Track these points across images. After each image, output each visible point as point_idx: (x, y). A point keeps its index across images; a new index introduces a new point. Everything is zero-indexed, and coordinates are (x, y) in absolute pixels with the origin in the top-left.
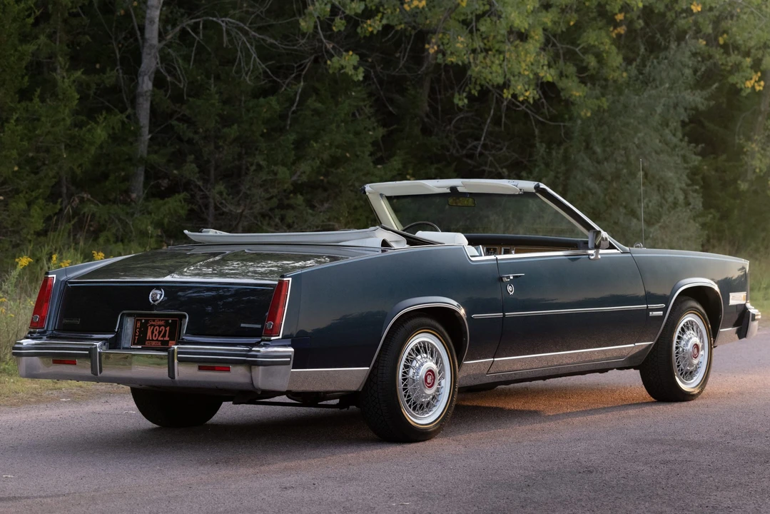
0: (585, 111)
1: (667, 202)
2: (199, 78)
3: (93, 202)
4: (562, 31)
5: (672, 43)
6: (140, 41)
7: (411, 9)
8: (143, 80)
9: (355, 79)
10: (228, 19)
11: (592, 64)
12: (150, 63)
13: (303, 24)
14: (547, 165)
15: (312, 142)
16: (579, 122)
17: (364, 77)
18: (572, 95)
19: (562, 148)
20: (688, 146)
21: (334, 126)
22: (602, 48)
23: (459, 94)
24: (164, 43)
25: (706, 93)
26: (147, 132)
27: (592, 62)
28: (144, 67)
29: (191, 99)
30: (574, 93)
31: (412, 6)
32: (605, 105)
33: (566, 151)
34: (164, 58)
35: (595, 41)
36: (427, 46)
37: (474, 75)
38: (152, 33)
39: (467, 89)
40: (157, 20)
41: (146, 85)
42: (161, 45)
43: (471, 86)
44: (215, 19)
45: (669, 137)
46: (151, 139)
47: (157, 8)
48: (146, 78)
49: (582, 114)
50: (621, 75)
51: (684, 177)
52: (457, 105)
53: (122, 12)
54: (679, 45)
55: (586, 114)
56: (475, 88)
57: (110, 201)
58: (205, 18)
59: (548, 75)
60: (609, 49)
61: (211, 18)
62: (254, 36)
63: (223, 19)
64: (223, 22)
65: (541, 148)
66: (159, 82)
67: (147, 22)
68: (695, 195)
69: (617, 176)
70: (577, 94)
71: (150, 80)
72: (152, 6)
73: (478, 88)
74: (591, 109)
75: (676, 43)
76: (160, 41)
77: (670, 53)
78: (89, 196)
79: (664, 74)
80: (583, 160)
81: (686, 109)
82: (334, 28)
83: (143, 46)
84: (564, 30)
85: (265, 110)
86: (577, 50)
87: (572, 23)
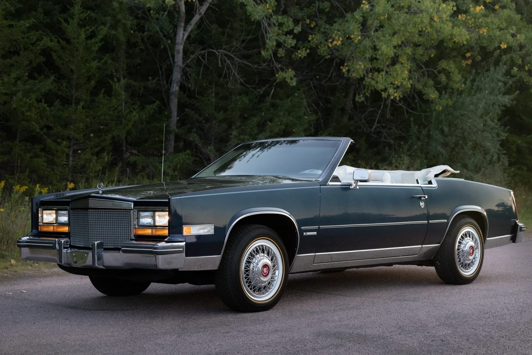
0: (438, 106)
1: (486, 160)
2: (204, 84)
3: (138, 155)
4: (426, 61)
5: (491, 67)
6: (172, 64)
7: (333, 46)
8: (173, 86)
9: (291, 85)
10: (222, 51)
11: (443, 79)
12: (177, 76)
13: (263, 53)
14: (418, 139)
15: (268, 122)
16: (434, 113)
17: (296, 84)
18: (430, 97)
19: (427, 128)
20: (500, 127)
21: (282, 113)
22: (450, 70)
23: (359, 95)
24: (185, 64)
25: (512, 97)
26: (176, 116)
27: (443, 78)
28: (174, 78)
29: (199, 97)
30: (431, 96)
31: (333, 44)
32: (450, 103)
33: (429, 130)
34: (184, 73)
35: (446, 67)
36: (342, 67)
37: (367, 84)
38: (179, 58)
39: (363, 92)
40: (181, 51)
41: (175, 88)
42: (184, 66)
43: (366, 90)
44: (214, 51)
45: (489, 122)
46: (178, 120)
47: (181, 44)
48: (175, 85)
49: (437, 108)
50: (461, 86)
51: (498, 146)
52: (358, 101)
53: (162, 47)
54: (495, 68)
55: (439, 108)
56: (367, 92)
57: (149, 154)
58: (208, 50)
59: (408, 84)
60: (454, 70)
61: (211, 50)
62: (237, 61)
63: (219, 51)
64: (219, 53)
65: (414, 129)
66: (182, 87)
67: (176, 53)
68: (504, 156)
69: (457, 144)
70: (433, 97)
71: (177, 85)
72: (179, 43)
73: (369, 92)
74: (443, 106)
75: (494, 68)
76: (183, 63)
77: (490, 73)
78: (136, 152)
79: (487, 86)
80: (437, 136)
81: (499, 106)
82: (278, 55)
83: (174, 66)
84: (427, 59)
85: (240, 103)
86: (435, 71)
87: (432, 56)
